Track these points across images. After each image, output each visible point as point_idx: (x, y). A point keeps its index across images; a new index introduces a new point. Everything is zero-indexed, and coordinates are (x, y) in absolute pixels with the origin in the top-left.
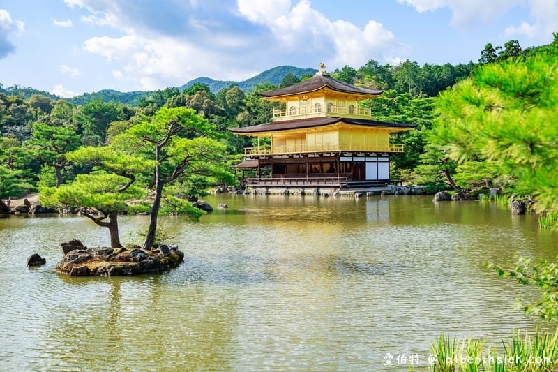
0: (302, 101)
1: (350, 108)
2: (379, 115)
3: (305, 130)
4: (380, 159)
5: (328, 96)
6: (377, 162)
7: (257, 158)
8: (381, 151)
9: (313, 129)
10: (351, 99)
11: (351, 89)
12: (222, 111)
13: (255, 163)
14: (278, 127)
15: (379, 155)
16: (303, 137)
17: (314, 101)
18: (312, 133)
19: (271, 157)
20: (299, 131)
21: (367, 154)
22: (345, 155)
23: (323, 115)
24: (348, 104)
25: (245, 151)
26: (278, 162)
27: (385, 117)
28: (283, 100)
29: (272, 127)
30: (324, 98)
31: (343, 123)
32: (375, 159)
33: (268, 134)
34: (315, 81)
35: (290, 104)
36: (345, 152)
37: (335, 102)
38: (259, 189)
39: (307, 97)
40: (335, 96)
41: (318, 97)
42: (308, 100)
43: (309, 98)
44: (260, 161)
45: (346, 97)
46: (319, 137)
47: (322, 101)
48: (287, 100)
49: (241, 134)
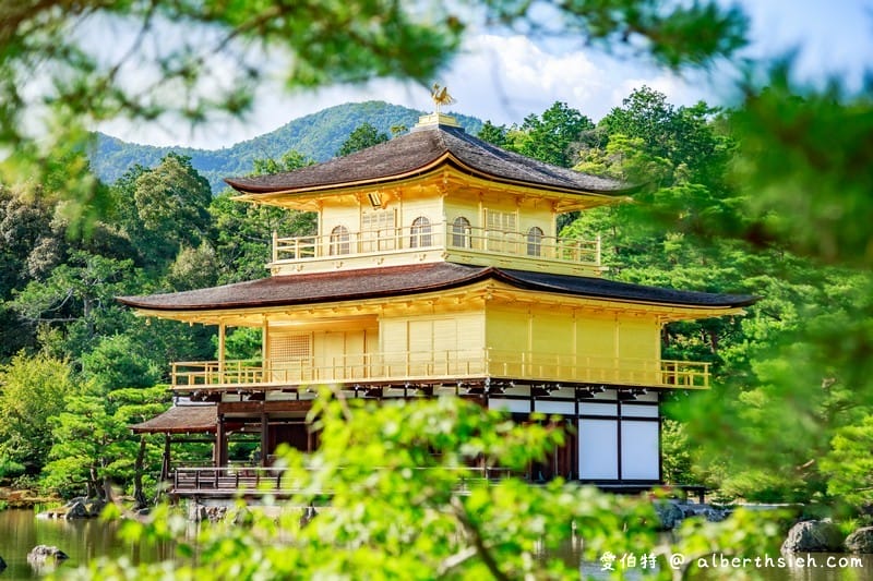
0: (369, 210)
1: (530, 236)
2: (643, 265)
3: (374, 306)
4: (627, 410)
5: (455, 195)
6: (619, 418)
7: (215, 397)
8: (632, 382)
9: (401, 302)
10: (535, 208)
11: (534, 175)
12: (121, 241)
13: (208, 415)
14: (283, 292)
15: (625, 395)
16: (367, 330)
17: (409, 212)
18: (401, 315)
19: (259, 395)
20: (354, 309)
21: (583, 393)
22: (506, 392)
23: (435, 258)
24: (523, 222)
25: (174, 374)
26: (283, 414)
27: (658, 273)
28: (308, 205)
29: (265, 293)
30: (440, 202)
31: (497, 285)
32: (611, 410)
33: (253, 319)
34: (416, 145)
35: (329, 219)
36: (506, 383)
37: (478, 215)
38: (214, 504)
39: (386, 197)
40: (481, 196)
41: (422, 196)
42: (390, 208)
43: (392, 200)
44: (224, 407)
45: (518, 199)
46: (422, 330)
47: (435, 211)
48: (321, 204)
49: (161, 315)
